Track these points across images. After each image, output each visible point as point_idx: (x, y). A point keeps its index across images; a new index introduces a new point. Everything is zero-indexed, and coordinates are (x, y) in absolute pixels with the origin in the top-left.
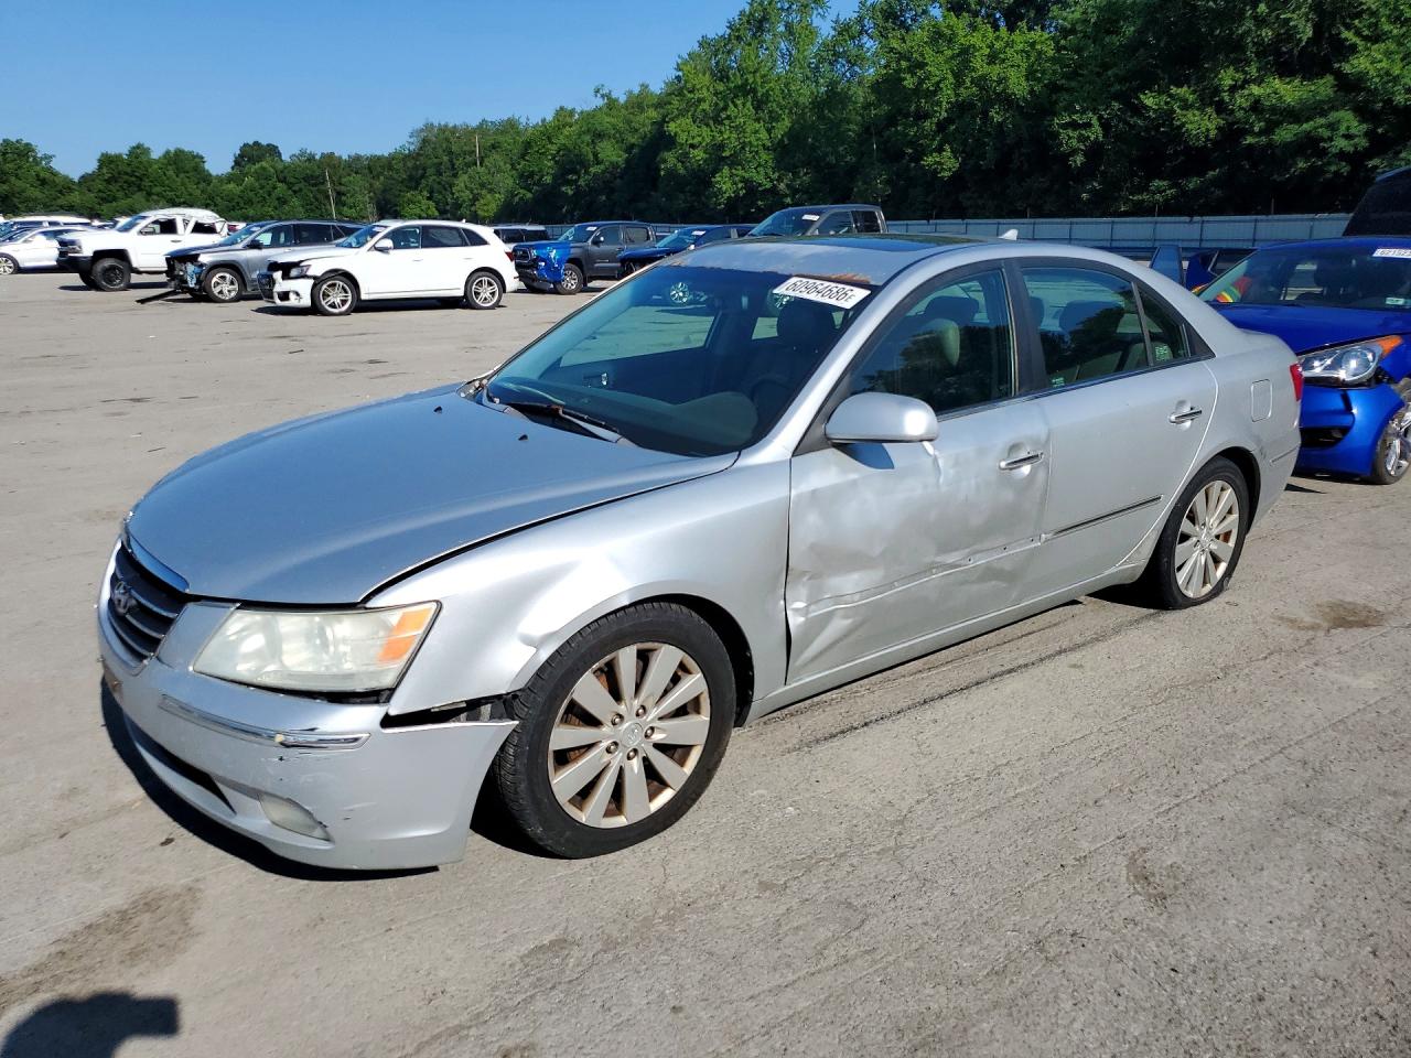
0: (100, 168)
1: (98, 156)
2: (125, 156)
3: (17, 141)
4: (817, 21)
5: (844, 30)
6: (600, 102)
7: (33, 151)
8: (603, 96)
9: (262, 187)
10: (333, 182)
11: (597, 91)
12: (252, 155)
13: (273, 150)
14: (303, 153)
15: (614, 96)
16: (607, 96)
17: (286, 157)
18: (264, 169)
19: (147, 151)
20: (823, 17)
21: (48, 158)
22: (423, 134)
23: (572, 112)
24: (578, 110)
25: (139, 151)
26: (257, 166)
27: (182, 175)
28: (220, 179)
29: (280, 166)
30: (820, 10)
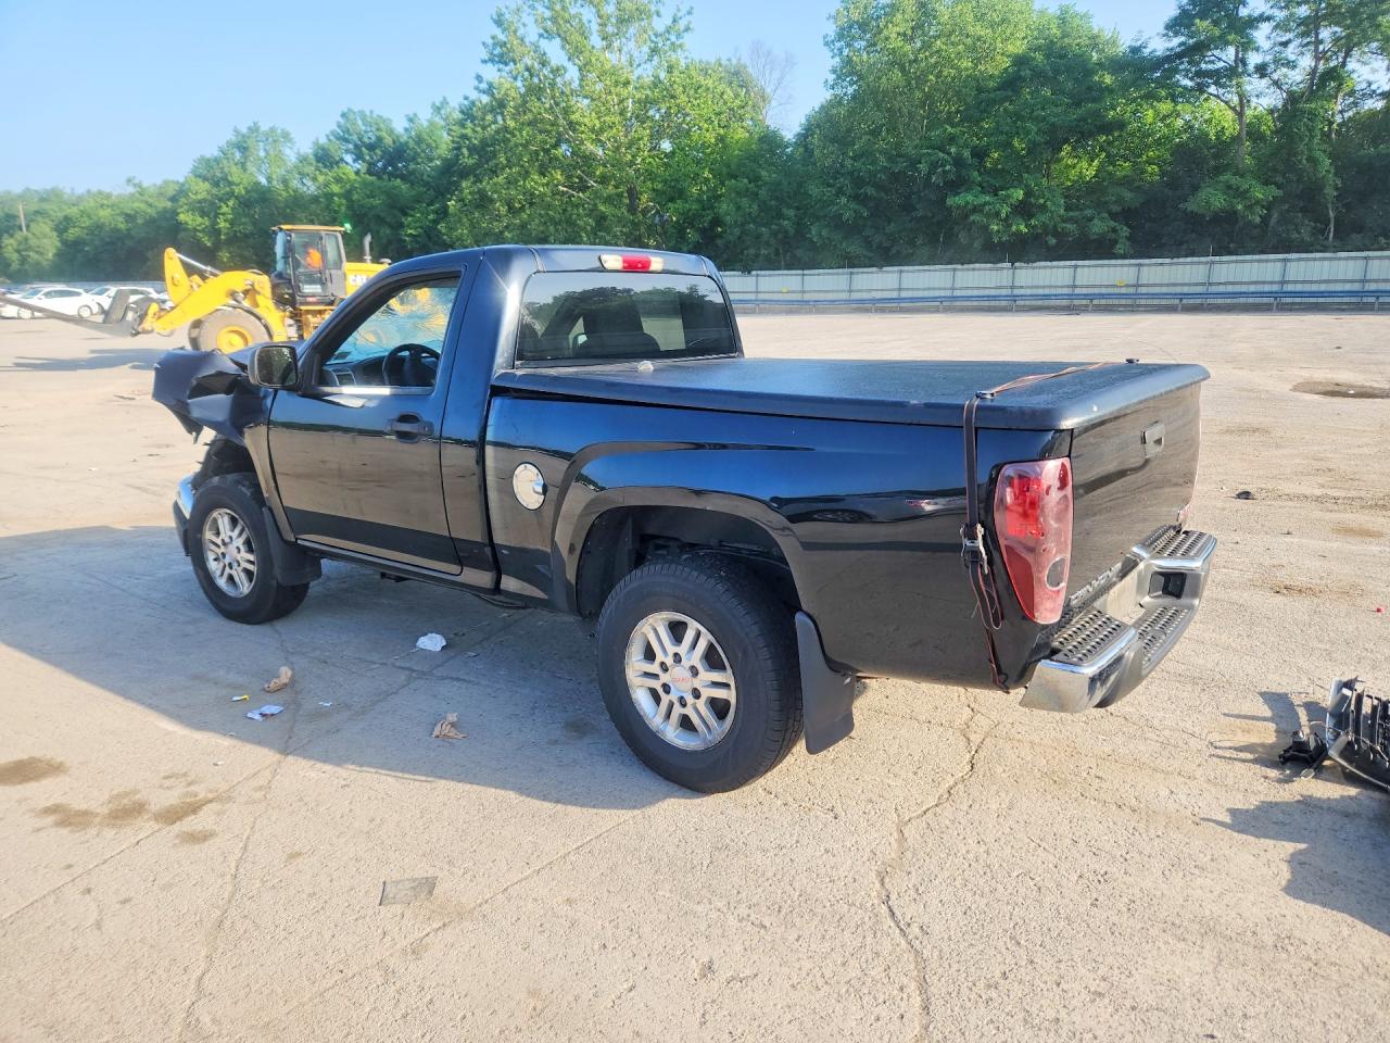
4: (287, 151)
5: (303, 160)
6: (131, 189)
8: (135, 185)
11: (129, 181)
15: (145, 185)
16: (139, 185)
20: (291, 148)
23: (109, 196)
24: (115, 193)
30: (289, 145)
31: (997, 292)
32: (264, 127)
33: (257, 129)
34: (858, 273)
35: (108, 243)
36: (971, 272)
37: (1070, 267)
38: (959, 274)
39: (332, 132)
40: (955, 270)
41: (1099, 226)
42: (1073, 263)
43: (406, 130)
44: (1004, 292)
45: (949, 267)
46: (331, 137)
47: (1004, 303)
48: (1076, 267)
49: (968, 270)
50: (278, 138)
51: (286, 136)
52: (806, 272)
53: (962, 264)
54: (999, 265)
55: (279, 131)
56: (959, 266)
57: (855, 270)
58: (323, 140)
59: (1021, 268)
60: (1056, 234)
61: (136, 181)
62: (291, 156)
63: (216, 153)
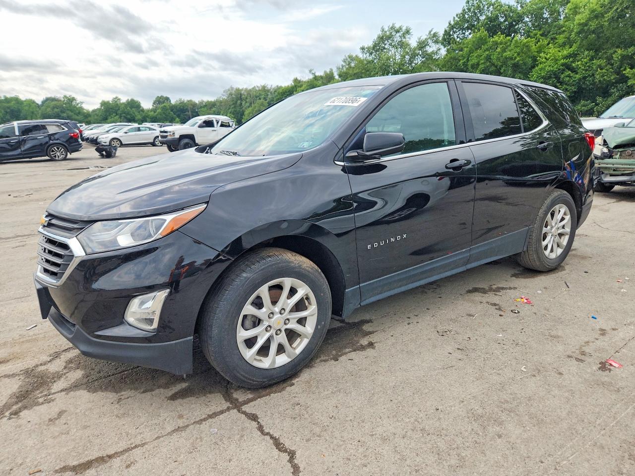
0: (101, 106)
1: (100, 101)
2: (111, 102)
3: (70, 96)
7: (75, 100)
9: (164, 113)
10: (192, 112)
12: (161, 101)
13: (167, 99)
14: (180, 100)
17: (173, 102)
18: (165, 106)
19: (119, 99)
21: (82, 103)
22: (229, 92)
25: (116, 100)
26: (163, 105)
27: (133, 109)
28: (148, 111)
29: (171, 105)
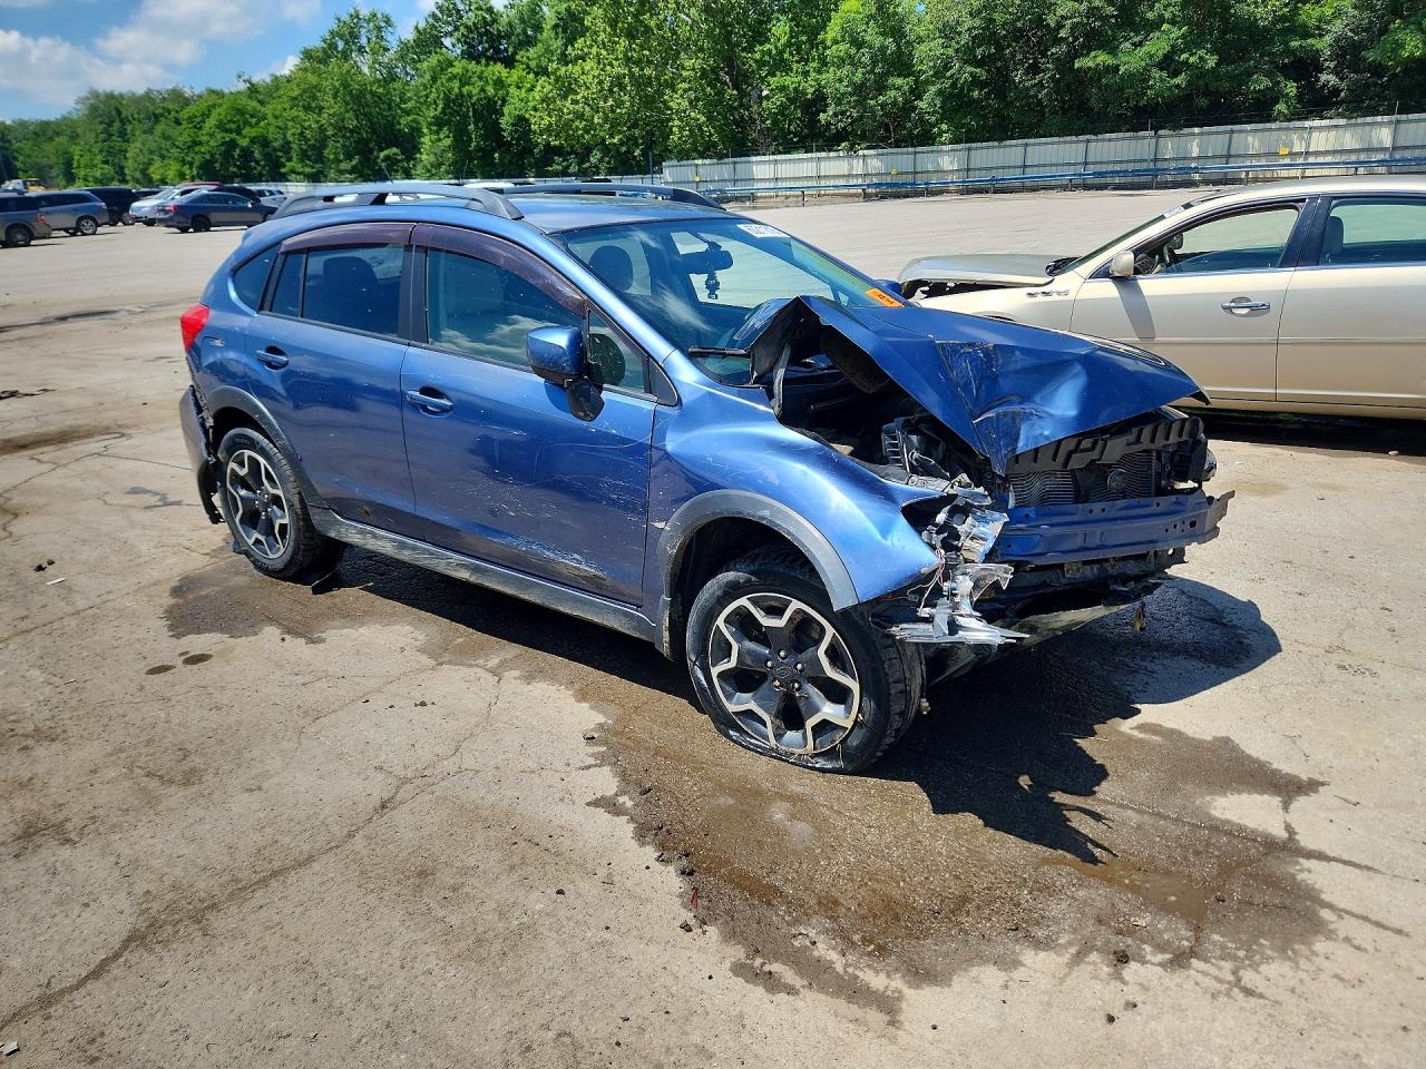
31: (1138, 166)
32: (365, 12)
33: (357, 17)
34: (977, 149)
35: (223, 144)
36: (1106, 144)
37: (1225, 132)
38: (1092, 145)
39: (434, 16)
40: (1088, 141)
41: (1261, 83)
42: (1229, 127)
43: (506, 7)
44: (1144, 166)
45: (1081, 138)
46: (431, 20)
47: (1143, 179)
48: (1232, 132)
49: (1104, 140)
50: (382, 24)
51: (388, 21)
52: (919, 149)
53: (1096, 134)
54: (1141, 133)
55: (379, 16)
56: (1093, 137)
57: (974, 145)
58: (422, 25)
59: (1165, 136)
60: (1207, 94)
61: (246, 77)
62: (393, 42)
63: (319, 44)
